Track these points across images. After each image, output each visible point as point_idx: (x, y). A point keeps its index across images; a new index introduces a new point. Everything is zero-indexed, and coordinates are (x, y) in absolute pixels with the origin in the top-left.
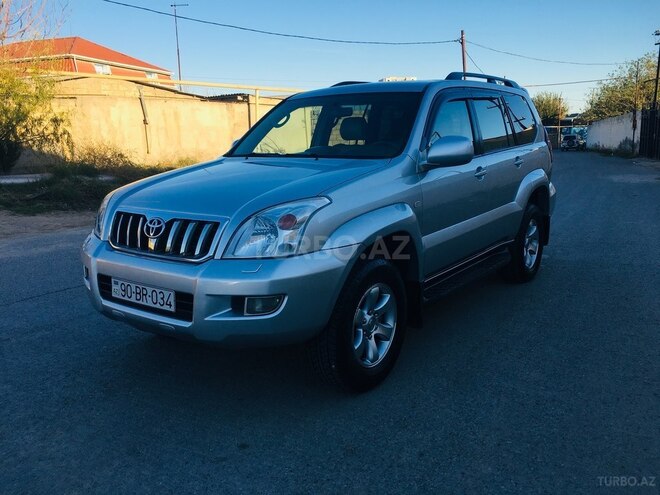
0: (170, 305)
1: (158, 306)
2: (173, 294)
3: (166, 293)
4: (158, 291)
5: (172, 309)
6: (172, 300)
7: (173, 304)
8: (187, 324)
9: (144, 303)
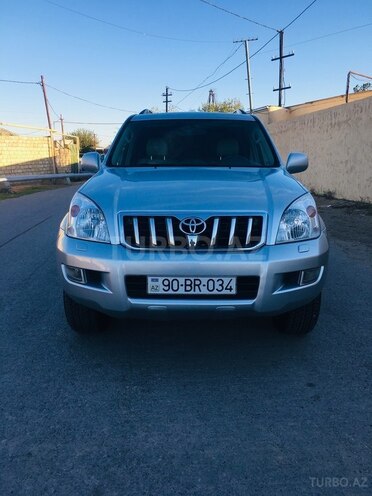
0: (231, 289)
1: (215, 292)
2: (234, 280)
3: (226, 281)
4: (215, 279)
5: (234, 292)
6: (233, 284)
7: (234, 287)
8: (249, 302)
9: (197, 292)
